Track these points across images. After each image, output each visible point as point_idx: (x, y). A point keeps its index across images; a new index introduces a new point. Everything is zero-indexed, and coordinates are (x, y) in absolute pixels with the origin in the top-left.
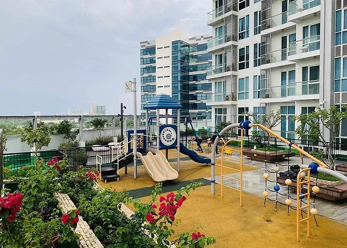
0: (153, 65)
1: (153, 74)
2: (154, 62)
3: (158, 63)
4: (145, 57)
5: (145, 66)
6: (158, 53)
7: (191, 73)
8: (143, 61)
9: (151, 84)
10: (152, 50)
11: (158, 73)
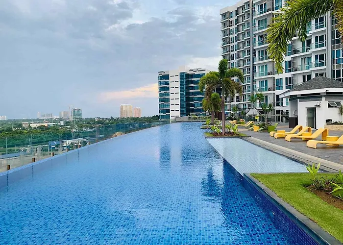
0: (167, 86)
1: (168, 91)
2: (169, 84)
3: (171, 85)
4: (162, 81)
5: (162, 86)
6: (171, 79)
7: (190, 91)
8: (160, 83)
9: (166, 97)
10: (166, 77)
11: (171, 91)
